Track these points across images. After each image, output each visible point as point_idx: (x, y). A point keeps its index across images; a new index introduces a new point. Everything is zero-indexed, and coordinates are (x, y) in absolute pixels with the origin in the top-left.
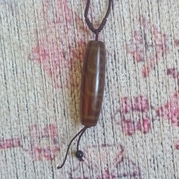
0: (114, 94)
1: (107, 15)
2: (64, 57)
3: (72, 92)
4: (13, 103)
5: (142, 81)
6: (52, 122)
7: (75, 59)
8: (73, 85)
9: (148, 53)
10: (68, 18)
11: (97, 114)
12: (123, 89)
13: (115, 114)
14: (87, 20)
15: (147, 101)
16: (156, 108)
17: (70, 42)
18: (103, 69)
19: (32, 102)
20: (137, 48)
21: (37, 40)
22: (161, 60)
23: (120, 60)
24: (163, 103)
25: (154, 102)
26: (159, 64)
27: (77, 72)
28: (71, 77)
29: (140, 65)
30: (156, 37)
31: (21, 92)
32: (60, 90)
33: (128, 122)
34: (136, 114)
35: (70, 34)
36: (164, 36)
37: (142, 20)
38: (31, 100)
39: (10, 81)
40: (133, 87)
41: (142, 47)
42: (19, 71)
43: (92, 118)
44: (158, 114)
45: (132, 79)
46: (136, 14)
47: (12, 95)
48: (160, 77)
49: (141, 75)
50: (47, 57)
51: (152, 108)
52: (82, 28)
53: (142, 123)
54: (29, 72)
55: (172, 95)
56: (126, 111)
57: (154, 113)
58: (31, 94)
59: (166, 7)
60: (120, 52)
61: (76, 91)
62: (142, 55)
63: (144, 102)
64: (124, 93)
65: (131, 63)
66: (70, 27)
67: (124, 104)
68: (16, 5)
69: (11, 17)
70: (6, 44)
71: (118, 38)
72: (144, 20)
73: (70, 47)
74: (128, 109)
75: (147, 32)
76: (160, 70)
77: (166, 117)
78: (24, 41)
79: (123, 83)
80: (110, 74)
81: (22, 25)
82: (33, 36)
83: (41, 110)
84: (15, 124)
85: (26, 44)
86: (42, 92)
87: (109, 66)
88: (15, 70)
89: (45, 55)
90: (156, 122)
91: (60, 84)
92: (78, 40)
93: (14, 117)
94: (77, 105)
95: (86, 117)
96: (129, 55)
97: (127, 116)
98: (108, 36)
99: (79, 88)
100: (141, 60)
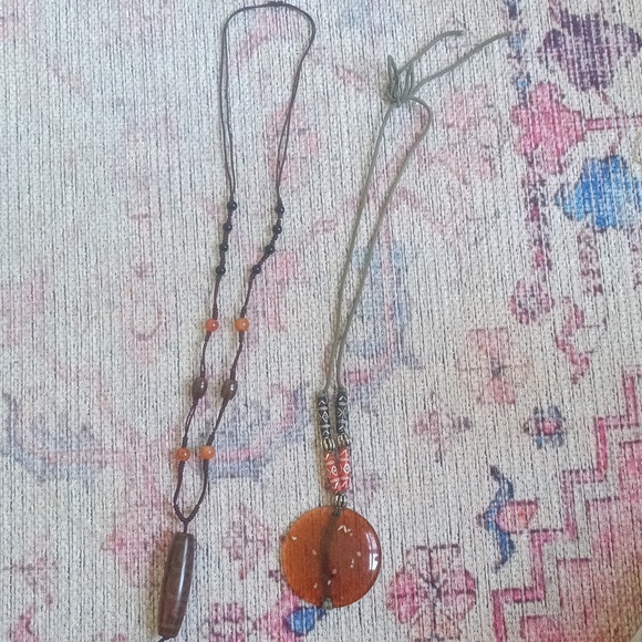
0: (203, 598)
1: (200, 502)
2: (145, 548)
3: (151, 594)
4: (74, 604)
5: (238, 583)
6: (123, 631)
7: (159, 552)
8: (152, 584)
9: (247, 550)
10: (154, 501)
11: (178, 622)
12: (215, 593)
13: (202, 625)
14: (176, 507)
15: (242, 609)
16: (254, 618)
17: (155, 530)
18: (189, 567)
19: (99, 603)
20: (234, 542)
21: (114, 526)
22: (263, 559)
23: (214, 555)
24: (262, 613)
25: (251, 612)
26: (260, 563)
27: (160, 568)
28: (152, 574)
29: (237, 564)
30: (258, 530)
31: (87, 591)
32: (137, 590)
33: (217, 635)
34: (228, 625)
35: (155, 520)
36: (268, 529)
37: (242, 509)
38: (99, 601)
39: (75, 576)
40: (227, 591)
41: (240, 541)
42: (87, 563)
43: (173, 627)
44: (255, 627)
45: (226, 581)
46: (235, 502)
47: (75, 593)
48: (260, 580)
49: (237, 576)
50: (124, 547)
51: (248, 618)
52: (170, 514)
53: (234, 637)
54: (100, 565)
55: (273, 603)
56: (217, 622)
57: (251, 626)
58: (99, 593)
59: (270, 495)
60: (214, 546)
61: (156, 592)
62: (240, 551)
63: (238, 611)
64: (214, 598)
65: (225, 561)
66: (155, 512)
67: (214, 612)
68: (93, 481)
69: (85, 495)
70: (75, 528)
71: (213, 529)
72: (245, 509)
73: (153, 537)
74: (219, 618)
75: (247, 523)
76: (260, 571)
77: (264, 631)
78: (98, 526)
79: (215, 585)
80: (199, 572)
81: (97, 506)
82: (110, 520)
83: (109, 615)
84: (75, 631)
85: (99, 530)
86: (113, 591)
87: (199, 562)
88: (82, 563)
89: (122, 544)
90: (252, 637)
91: (136, 583)
92: (164, 528)
93: (75, 623)
94: (156, 611)
95: (165, 625)
96: (224, 550)
97: (217, 628)
98: (201, 525)
99: (160, 589)
100: (238, 557)
